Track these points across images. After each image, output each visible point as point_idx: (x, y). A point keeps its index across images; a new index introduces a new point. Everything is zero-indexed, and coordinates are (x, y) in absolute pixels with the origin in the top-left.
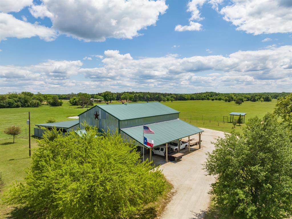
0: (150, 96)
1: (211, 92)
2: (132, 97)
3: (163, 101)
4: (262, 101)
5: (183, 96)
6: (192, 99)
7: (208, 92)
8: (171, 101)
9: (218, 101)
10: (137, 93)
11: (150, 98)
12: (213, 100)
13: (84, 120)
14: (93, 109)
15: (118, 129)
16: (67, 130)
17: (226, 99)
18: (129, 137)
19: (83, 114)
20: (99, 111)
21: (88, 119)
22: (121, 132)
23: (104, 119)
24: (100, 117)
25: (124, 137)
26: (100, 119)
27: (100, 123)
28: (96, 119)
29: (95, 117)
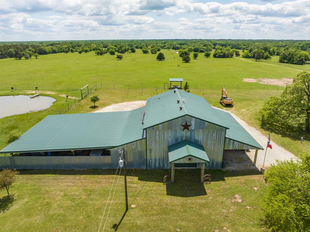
3: (25, 58)
4: (130, 53)
6: (54, 52)
13: (157, 133)
14: (178, 119)
15: (224, 137)
16: (112, 149)
17: (98, 52)
18: (239, 144)
19: (154, 127)
20: (191, 121)
21: (166, 132)
22: (228, 139)
23: (200, 129)
24: (193, 127)
25: (231, 144)
26: (194, 130)
27: (193, 134)
28: (185, 131)
29: (183, 128)
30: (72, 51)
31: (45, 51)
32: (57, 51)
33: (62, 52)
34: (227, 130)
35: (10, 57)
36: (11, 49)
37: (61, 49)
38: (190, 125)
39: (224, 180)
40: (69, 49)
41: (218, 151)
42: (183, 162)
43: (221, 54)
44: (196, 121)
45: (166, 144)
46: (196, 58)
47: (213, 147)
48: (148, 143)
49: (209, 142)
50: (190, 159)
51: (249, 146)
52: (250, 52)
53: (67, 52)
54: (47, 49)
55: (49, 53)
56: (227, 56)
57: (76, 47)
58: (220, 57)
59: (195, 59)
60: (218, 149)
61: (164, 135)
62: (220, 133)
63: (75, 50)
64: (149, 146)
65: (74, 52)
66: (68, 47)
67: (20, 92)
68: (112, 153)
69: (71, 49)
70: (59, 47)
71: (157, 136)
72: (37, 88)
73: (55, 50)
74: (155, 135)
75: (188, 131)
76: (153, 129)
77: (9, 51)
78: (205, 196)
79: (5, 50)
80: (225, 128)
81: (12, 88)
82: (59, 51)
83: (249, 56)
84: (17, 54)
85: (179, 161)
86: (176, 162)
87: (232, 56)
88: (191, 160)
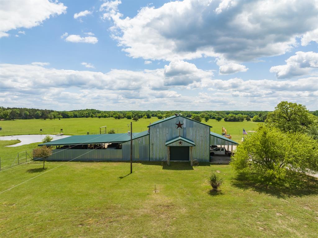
0: (29, 113)
1: (92, 110)
2: (7, 114)
3: (50, 118)
4: (145, 118)
5: (66, 113)
6: (75, 116)
7: (89, 109)
8: (59, 119)
9: (103, 118)
10: (8, 108)
11: (29, 115)
12: (100, 117)
13: (158, 130)
14: (174, 119)
15: (209, 134)
16: (124, 143)
17: (116, 116)
18: (221, 140)
19: (156, 125)
20: (183, 120)
21: (164, 129)
22: (212, 136)
23: (190, 127)
24: (184, 126)
25: (215, 140)
26: (185, 128)
27: (185, 131)
28: (179, 128)
29: (177, 126)
30: (92, 117)
31: (67, 115)
32: (78, 116)
33: (82, 117)
34: (211, 128)
35: (36, 119)
36: (38, 112)
37: (82, 114)
38: (182, 124)
39: (210, 166)
40: (89, 114)
41: (205, 146)
42: (175, 145)
43: (232, 118)
44: (186, 120)
45: (164, 139)
46: (208, 121)
47: (201, 142)
48: (151, 139)
49: (198, 138)
50: (180, 143)
51: (230, 142)
52: (260, 117)
53: (87, 117)
54: (70, 114)
55: (71, 117)
56: (237, 119)
57: (96, 113)
58: (230, 120)
59: (206, 121)
60: (205, 144)
61: (163, 132)
62: (206, 130)
63: (95, 116)
64: (152, 141)
65: (94, 117)
66: (89, 113)
67: (47, 133)
68: (123, 147)
69: (91, 114)
70: (81, 113)
71: (158, 133)
72: (62, 130)
73: (76, 114)
74: (156, 132)
75: (181, 128)
76: (155, 127)
77: (36, 113)
78: (192, 170)
79: (33, 112)
80: (209, 127)
81: (41, 130)
82: (80, 116)
83: (259, 119)
84: (43, 115)
85: (173, 144)
86: (170, 145)
87: (242, 120)
88: (182, 143)
